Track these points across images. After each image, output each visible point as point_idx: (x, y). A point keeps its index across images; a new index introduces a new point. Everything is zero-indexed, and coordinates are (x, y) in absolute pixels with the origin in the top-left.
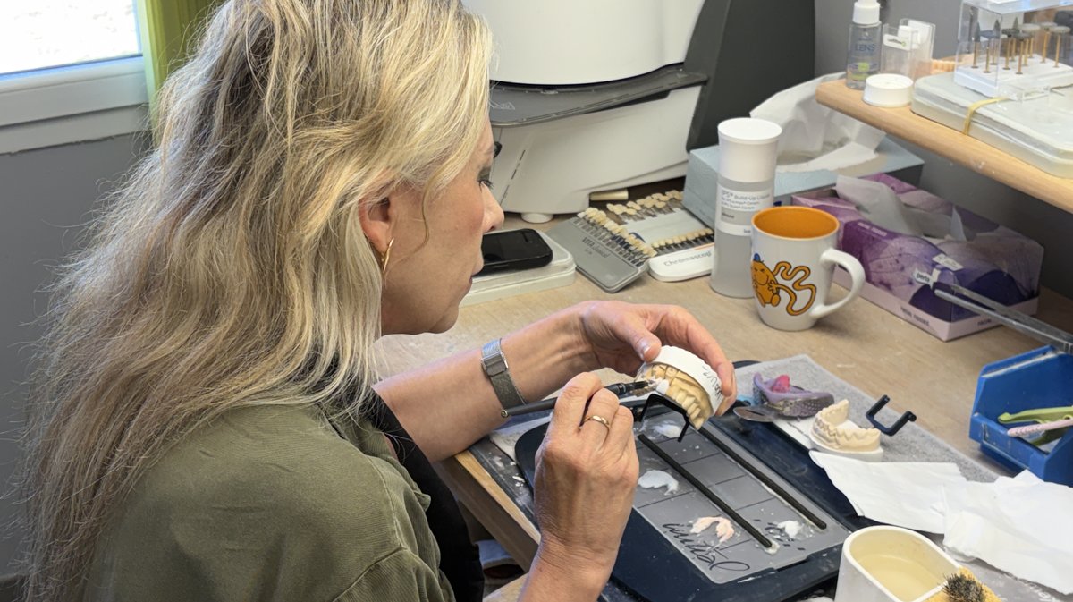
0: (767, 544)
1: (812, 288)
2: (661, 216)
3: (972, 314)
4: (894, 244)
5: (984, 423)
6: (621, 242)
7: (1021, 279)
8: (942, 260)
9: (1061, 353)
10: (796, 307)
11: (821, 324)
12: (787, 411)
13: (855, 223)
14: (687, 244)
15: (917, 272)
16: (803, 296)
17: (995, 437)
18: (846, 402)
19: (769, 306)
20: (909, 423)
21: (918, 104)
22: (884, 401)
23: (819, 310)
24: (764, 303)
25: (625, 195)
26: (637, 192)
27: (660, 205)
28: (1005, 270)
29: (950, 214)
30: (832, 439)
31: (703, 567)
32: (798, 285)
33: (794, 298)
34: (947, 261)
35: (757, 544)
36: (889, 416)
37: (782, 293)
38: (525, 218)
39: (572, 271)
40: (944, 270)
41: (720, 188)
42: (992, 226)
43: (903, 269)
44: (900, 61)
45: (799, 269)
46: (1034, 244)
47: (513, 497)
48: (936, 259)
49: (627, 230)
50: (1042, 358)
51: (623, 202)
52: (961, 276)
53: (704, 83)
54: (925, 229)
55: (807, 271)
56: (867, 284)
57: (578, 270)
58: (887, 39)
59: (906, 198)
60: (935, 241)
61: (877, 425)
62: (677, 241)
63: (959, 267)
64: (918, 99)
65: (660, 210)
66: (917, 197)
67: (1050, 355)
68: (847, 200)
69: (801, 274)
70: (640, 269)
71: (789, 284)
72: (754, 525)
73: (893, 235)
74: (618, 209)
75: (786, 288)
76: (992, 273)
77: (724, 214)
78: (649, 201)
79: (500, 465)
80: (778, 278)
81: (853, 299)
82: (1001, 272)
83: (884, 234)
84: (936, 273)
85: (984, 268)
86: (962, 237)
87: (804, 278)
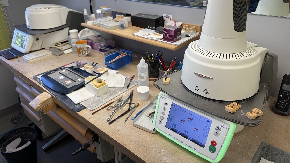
0: (76, 82)
1: (85, 51)
2: (66, 46)
3: (108, 51)
4: (96, 44)
5: (106, 63)
6: (59, 49)
7: (112, 46)
8: (102, 45)
9: (116, 53)
10: (83, 53)
11: (88, 55)
12: (81, 66)
13: (91, 42)
14: (69, 49)
15: (99, 47)
16: (84, 52)
17: (108, 64)
18: (89, 63)
19: (80, 54)
20: (97, 64)
21: (94, 24)
22: (94, 63)
23: (86, 53)
24: (79, 54)
25: (60, 44)
26: (62, 43)
27: (65, 44)
28: (110, 45)
29: (103, 39)
30: (87, 68)
31: (67, 87)
32: (83, 50)
33: (83, 52)
34: (103, 45)
35: (75, 82)
36: (94, 64)
37: (81, 52)
38: (46, 49)
39: (52, 54)
40: (102, 46)
41: (71, 39)
42: (108, 40)
43: (97, 47)
44: (91, 19)
45: (82, 48)
46: (114, 41)
47: (40, 84)
48: (101, 45)
49: (60, 48)
50: (113, 54)
51: (60, 45)
52: (104, 46)
53: (69, 27)
54: (100, 41)
55: (84, 48)
56: (92, 49)
57: (53, 54)
58: (89, 16)
59: (98, 38)
60: (101, 43)
61: (93, 65)
62: (68, 48)
63: (104, 45)
64: (94, 23)
65: (65, 45)
66: (100, 38)
67: (114, 53)
68: (90, 40)
69: (83, 49)
70: (62, 52)
71: (82, 50)
72: (74, 80)
73: (95, 43)
74: (59, 46)
75: (81, 51)
76: (108, 45)
77: (72, 43)
78: (64, 44)
79: (39, 80)
80: (80, 50)
81: (90, 51)
82: (109, 45)
83: (94, 43)
84: (101, 46)
85: (107, 45)
86: (104, 42)
87: (84, 49)
